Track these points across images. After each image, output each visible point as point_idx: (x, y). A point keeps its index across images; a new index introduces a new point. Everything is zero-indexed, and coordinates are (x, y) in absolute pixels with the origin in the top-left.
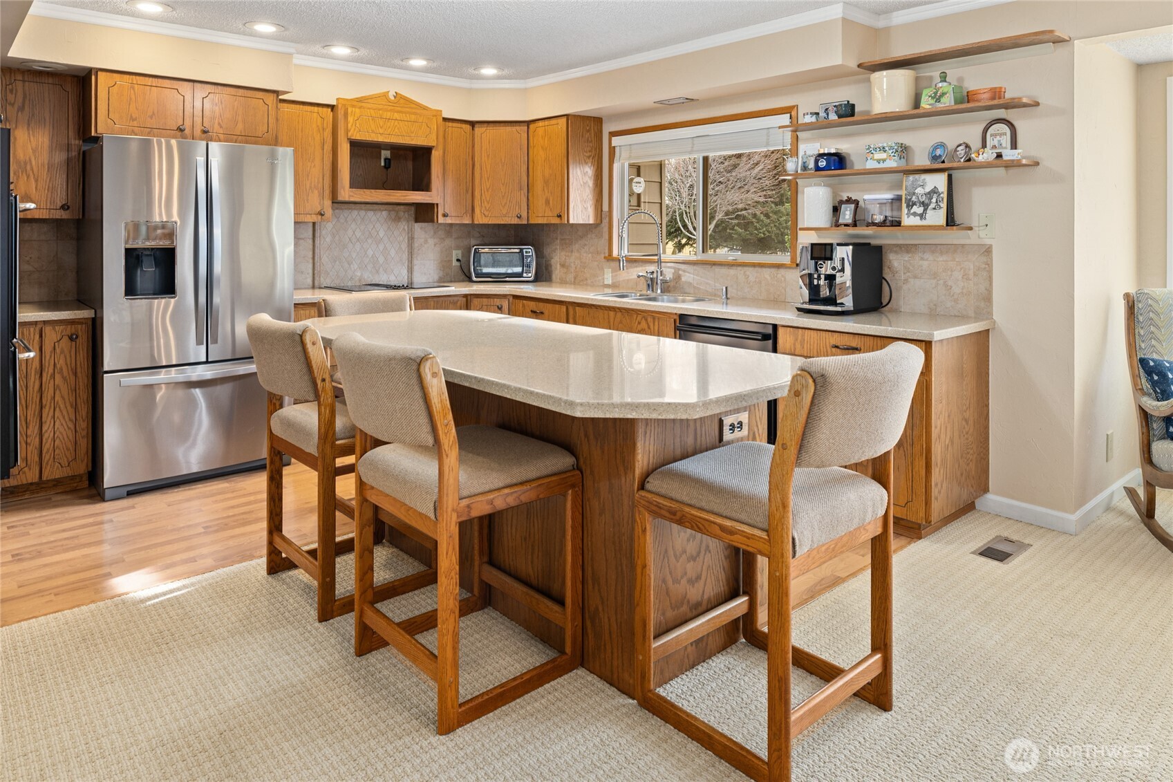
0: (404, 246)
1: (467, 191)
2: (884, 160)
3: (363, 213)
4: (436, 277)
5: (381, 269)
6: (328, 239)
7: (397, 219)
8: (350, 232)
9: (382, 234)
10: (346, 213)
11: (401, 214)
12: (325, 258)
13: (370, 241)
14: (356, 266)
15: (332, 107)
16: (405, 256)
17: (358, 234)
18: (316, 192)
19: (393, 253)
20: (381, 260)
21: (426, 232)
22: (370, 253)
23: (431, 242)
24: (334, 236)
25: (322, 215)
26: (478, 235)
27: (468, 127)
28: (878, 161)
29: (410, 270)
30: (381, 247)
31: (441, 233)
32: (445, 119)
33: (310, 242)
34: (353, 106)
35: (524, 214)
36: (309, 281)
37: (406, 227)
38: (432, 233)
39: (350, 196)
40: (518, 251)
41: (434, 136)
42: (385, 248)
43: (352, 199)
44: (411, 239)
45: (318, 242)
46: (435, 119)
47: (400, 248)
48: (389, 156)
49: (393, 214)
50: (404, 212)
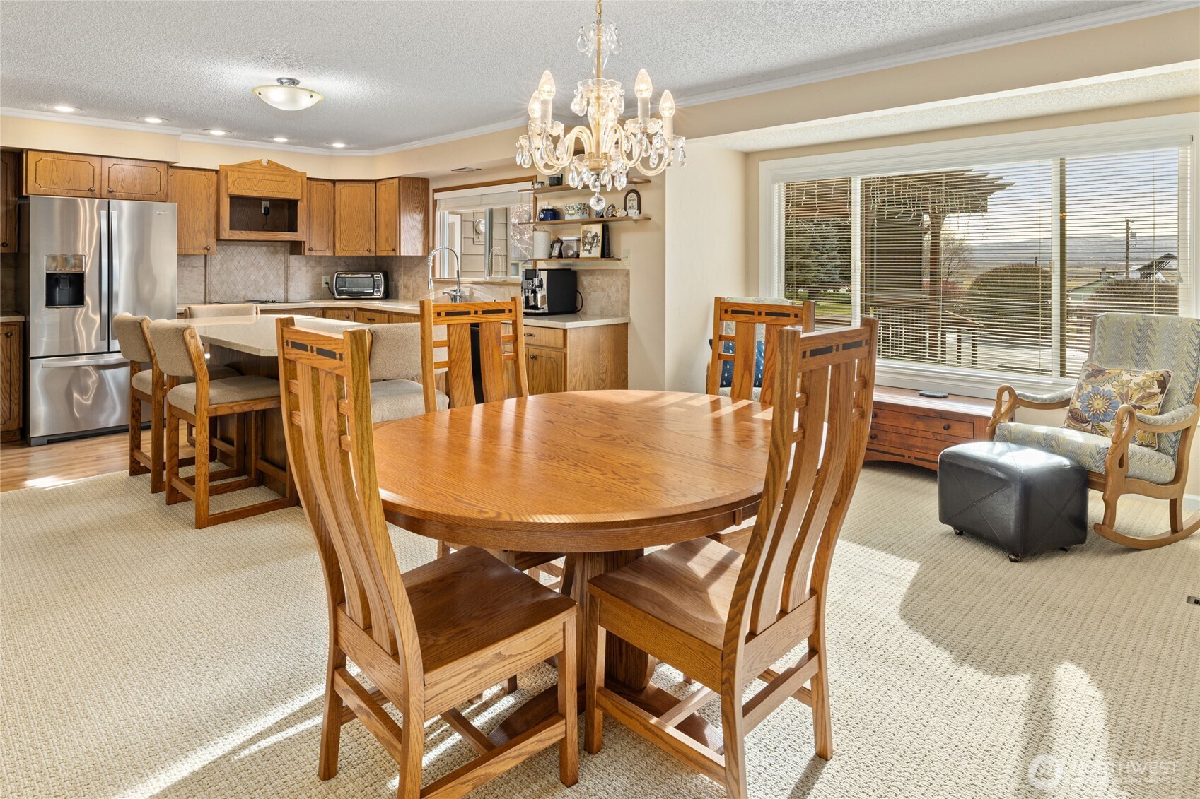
0: (281, 272)
1: (329, 232)
2: (573, 215)
4: (308, 296)
5: (262, 290)
6: (218, 267)
7: (276, 252)
8: (235, 262)
9: (262, 263)
10: (232, 248)
11: (279, 248)
12: (215, 281)
13: (252, 269)
14: (240, 287)
15: (217, 171)
16: (282, 279)
17: (242, 263)
18: (203, 233)
19: (271, 277)
20: (262, 283)
21: (300, 262)
22: (253, 277)
23: (304, 269)
24: (222, 265)
25: (208, 250)
26: (344, 264)
27: (330, 185)
28: (571, 215)
29: (286, 290)
30: (262, 273)
31: (312, 263)
32: (308, 178)
33: (203, 269)
34: (232, 170)
35: (373, 249)
36: (202, 298)
37: (283, 259)
38: (305, 262)
39: (230, 236)
40: (369, 276)
41: (300, 192)
42: (265, 274)
43: (231, 238)
44: (287, 267)
45: (208, 269)
46: (300, 179)
47: (278, 274)
48: (268, 206)
49: (272, 249)
50: (281, 247)
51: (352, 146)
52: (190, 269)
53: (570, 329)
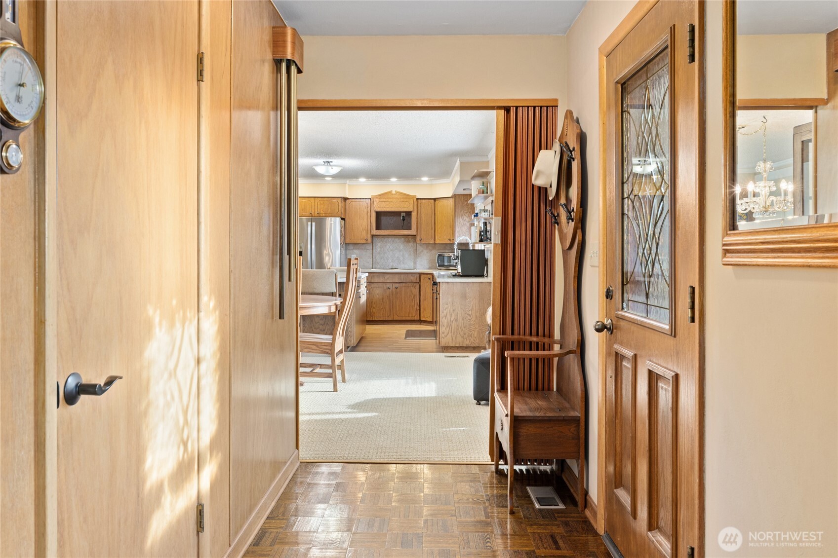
0: (412, 253)
1: (432, 229)
3: (393, 239)
4: (428, 267)
5: (401, 262)
6: (379, 250)
7: (409, 242)
8: (388, 247)
9: (402, 247)
10: (386, 239)
11: (410, 239)
12: (377, 257)
13: (396, 251)
14: (390, 261)
15: (370, 199)
16: (413, 257)
17: (391, 248)
18: (365, 231)
19: (406, 256)
20: (401, 259)
21: (422, 247)
22: (397, 255)
23: (425, 252)
24: (381, 248)
25: (367, 240)
27: (433, 201)
29: (415, 263)
30: (401, 253)
31: (430, 247)
32: (417, 199)
33: (371, 251)
34: (377, 198)
36: (371, 266)
37: (413, 245)
38: (425, 247)
39: (377, 233)
41: (412, 207)
42: (403, 254)
44: (416, 250)
45: (374, 251)
46: (412, 200)
47: (410, 254)
48: (405, 215)
49: (407, 240)
50: (412, 238)
51: (432, 178)
52: (365, 251)
53: (443, 282)
